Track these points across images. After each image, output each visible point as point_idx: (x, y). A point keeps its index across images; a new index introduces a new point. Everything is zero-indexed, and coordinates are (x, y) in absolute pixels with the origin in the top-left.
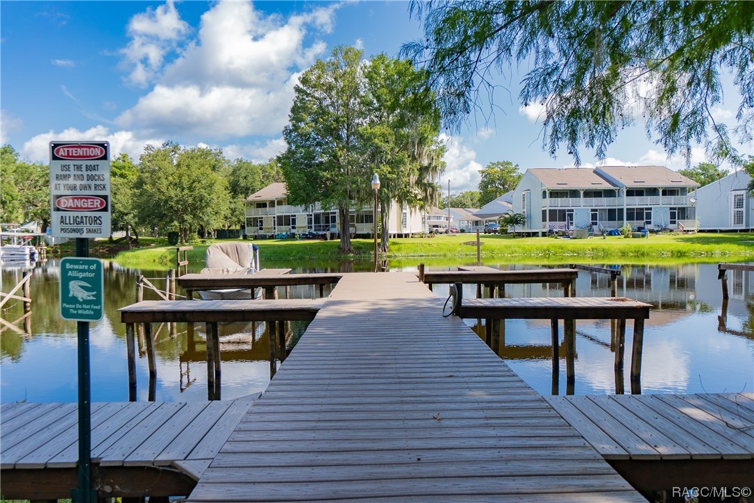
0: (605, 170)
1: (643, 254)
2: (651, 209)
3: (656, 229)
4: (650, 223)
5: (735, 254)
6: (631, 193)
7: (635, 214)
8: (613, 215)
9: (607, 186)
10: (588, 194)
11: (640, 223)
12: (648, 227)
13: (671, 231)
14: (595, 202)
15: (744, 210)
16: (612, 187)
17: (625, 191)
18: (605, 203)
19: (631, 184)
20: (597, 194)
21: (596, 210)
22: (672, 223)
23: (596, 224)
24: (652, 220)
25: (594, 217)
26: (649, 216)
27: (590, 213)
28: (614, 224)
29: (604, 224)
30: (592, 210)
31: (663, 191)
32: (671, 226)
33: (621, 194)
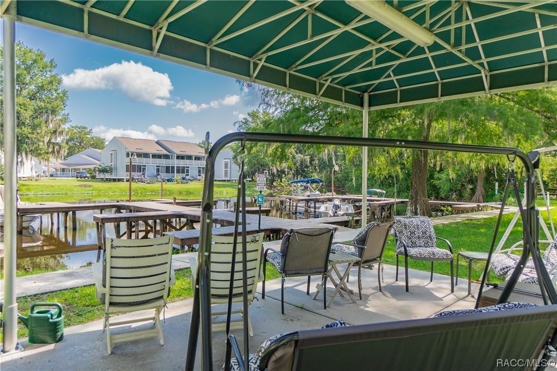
0: (163, 142)
1: (190, 193)
2: (188, 167)
3: (191, 179)
4: (188, 175)
5: (232, 193)
6: (178, 157)
7: (181, 170)
8: (168, 170)
9: (165, 152)
10: (154, 156)
11: (184, 175)
12: (188, 177)
13: (199, 180)
14: (158, 161)
15: (229, 169)
16: (168, 154)
17: (176, 156)
18: (164, 162)
19: (178, 152)
20: (159, 157)
21: (159, 167)
22: (199, 175)
23: (159, 175)
24: (189, 174)
25: (158, 170)
26: (188, 171)
27: (156, 168)
28: (169, 176)
29: (164, 175)
30: (157, 166)
31: (195, 158)
32: (199, 177)
33: (173, 157)
